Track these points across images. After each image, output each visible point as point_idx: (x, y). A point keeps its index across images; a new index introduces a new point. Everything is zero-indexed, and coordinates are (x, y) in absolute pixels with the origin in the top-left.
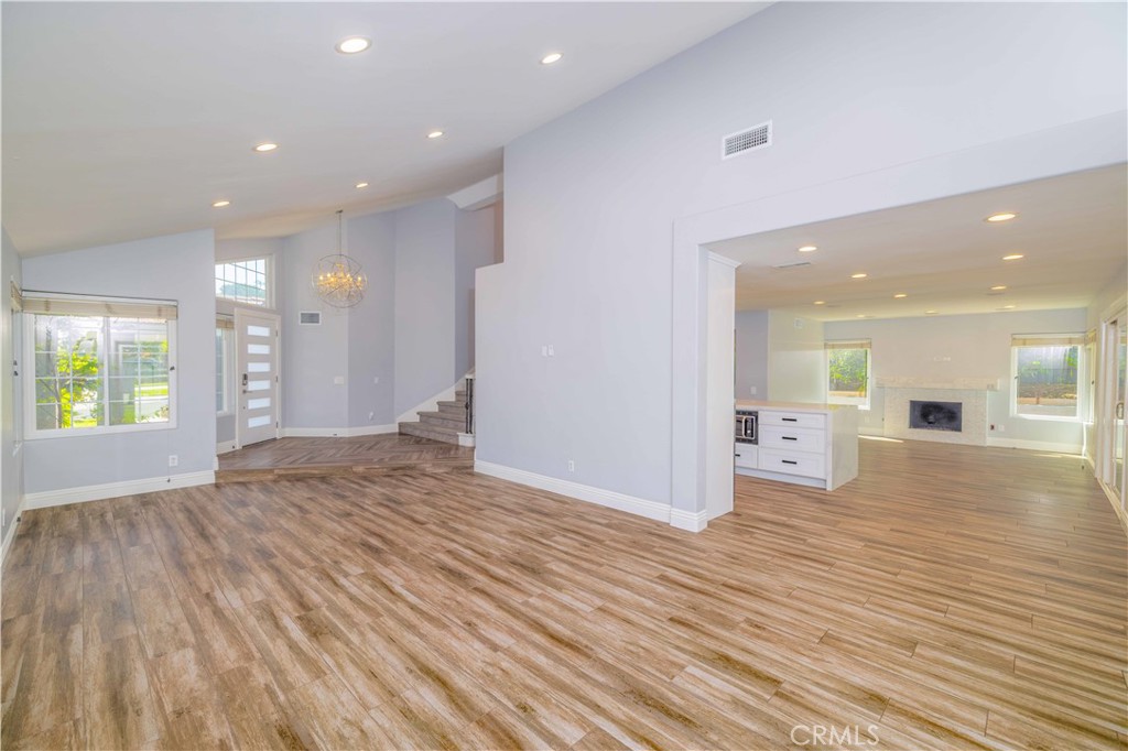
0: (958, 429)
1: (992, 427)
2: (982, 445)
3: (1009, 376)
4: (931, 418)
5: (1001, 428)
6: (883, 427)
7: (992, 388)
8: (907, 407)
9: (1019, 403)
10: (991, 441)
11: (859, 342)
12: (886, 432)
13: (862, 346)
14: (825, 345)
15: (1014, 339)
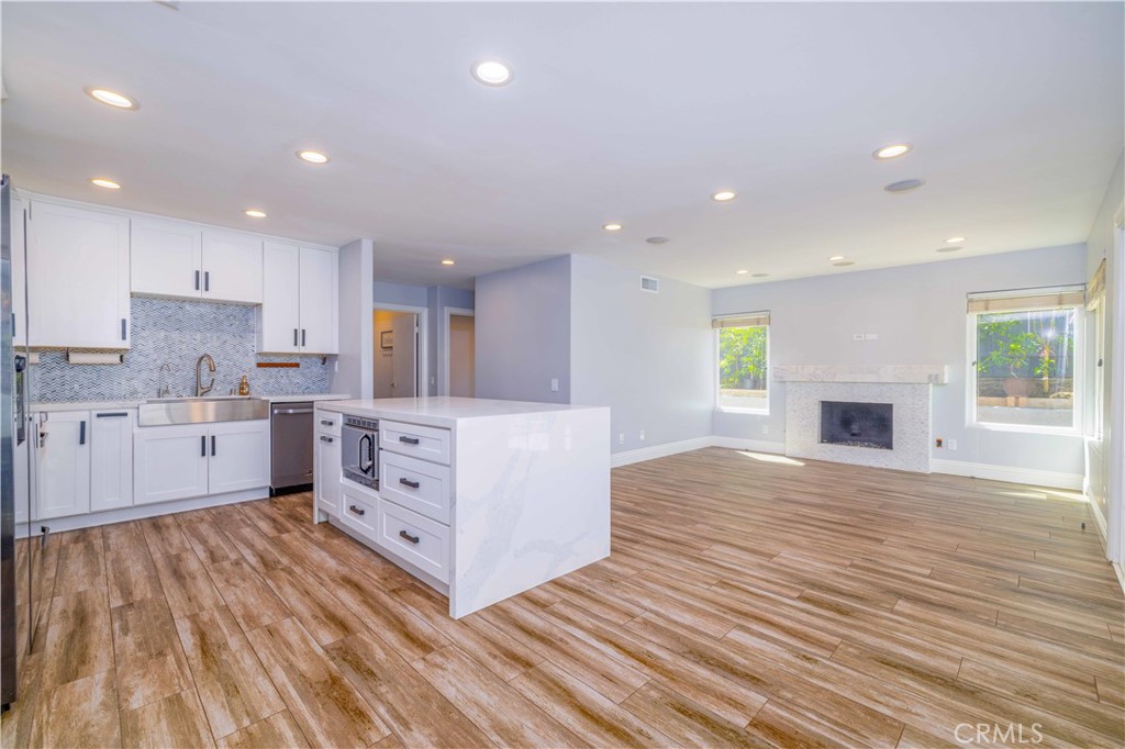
0: (889, 446)
1: (939, 443)
2: (922, 471)
3: (965, 360)
4: (855, 428)
5: (952, 444)
6: (784, 441)
7: (936, 380)
8: (817, 412)
9: (980, 404)
10: (935, 464)
11: (754, 316)
12: (788, 451)
13: (758, 322)
14: (713, 321)
15: (970, 301)
